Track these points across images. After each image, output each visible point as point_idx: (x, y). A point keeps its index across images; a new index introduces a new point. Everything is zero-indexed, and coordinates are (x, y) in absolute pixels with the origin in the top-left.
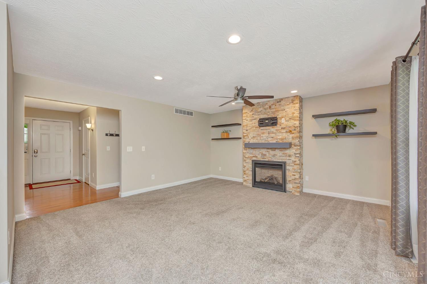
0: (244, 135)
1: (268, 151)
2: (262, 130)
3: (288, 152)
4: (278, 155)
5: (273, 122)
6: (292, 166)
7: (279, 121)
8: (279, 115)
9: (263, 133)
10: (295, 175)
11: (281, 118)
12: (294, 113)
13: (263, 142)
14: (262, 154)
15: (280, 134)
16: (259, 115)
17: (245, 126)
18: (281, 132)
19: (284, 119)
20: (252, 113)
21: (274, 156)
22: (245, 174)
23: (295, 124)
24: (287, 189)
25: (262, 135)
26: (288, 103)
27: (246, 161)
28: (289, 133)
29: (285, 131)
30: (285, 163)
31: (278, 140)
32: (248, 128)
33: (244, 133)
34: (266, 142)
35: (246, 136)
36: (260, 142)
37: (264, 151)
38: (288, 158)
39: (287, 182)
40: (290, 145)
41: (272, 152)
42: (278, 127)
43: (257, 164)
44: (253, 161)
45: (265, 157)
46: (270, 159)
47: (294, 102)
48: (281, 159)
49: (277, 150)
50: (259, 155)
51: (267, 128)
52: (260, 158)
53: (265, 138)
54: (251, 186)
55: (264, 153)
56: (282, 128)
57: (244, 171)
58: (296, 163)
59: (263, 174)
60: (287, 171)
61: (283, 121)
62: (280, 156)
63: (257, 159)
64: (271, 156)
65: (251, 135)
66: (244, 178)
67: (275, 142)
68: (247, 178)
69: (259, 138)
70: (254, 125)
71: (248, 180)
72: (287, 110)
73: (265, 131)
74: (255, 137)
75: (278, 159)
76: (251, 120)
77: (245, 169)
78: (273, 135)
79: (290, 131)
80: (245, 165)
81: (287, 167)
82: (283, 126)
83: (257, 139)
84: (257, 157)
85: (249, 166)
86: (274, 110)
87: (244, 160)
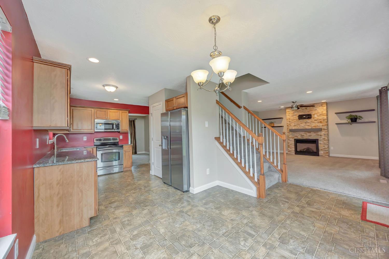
0: (288, 124)
1: (305, 134)
2: (301, 121)
3: (319, 133)
4: (313, 135)
5: (309, 117)
6: (323, 141)
7: (312, 116)
8: (312, 113)
9: (302, 123)
10: (325, 146)
11: (314, 115)
12: (323, 112)
13: (302, 128)
14: (301, 135)
15: (314, 124)
16: (298, 113)
17: (288, 119)
18: (314, 122)
19: (316, 115)
20: (293, 112)
21: (310, 136)
22: (289, 147)
23: (324, 118)
24: (320, 154)
25: (301, 124)
26: (319, 106)
27: (290, 140)
28: (320, 123)
29: (317, 122)
30: (318, 140)
31: (312, 127)
32: (290, 121)
33: (287, 123)
34: (304, 128)
35: (289, 125)
36: (300, 128)
37: (303, 133)
38: (320, 137)
39: (320, 150)
40: (320, 130)
41: (309, 134)
42: (312, 120)
43: (297, 141)
44: (295, 139)
45: (303, 137)
46: (307, 138)
47: (323, 106)
48: (315, 138)
49: (312, 132)
50: (299, 136)
51: (304, 120)
52: (300, 137)
53: (303, 126)
54: (294, 154)
55: (303, 134)
56: (315, 120)
57: (288, 146)
58: (325, 139)
59: (301, 147)
60: (319, 144)
61: (316, 116)
62: (314, 136)
63: (298, 138)
64: (308, 136)
65: (293, 124)
66: (288, 149)
67: (310, 128)
68: (291, 149)
69: (299, 126)
70: (295, 118)
71: (292, 150)
72: (318, 110)
73: (303, 122)
74: (296, 125)
75: (313, 138)
76: (293, 116)
77: (289, 145)
78: (309, 124)
79: (321, 122)
80: (289, 142)
81: (319, 142)
82: (315, 119)
83: (297, 127)
84: (298, 137)
85: (293, 142)
86: (309, 110)
87: (288, 139)
